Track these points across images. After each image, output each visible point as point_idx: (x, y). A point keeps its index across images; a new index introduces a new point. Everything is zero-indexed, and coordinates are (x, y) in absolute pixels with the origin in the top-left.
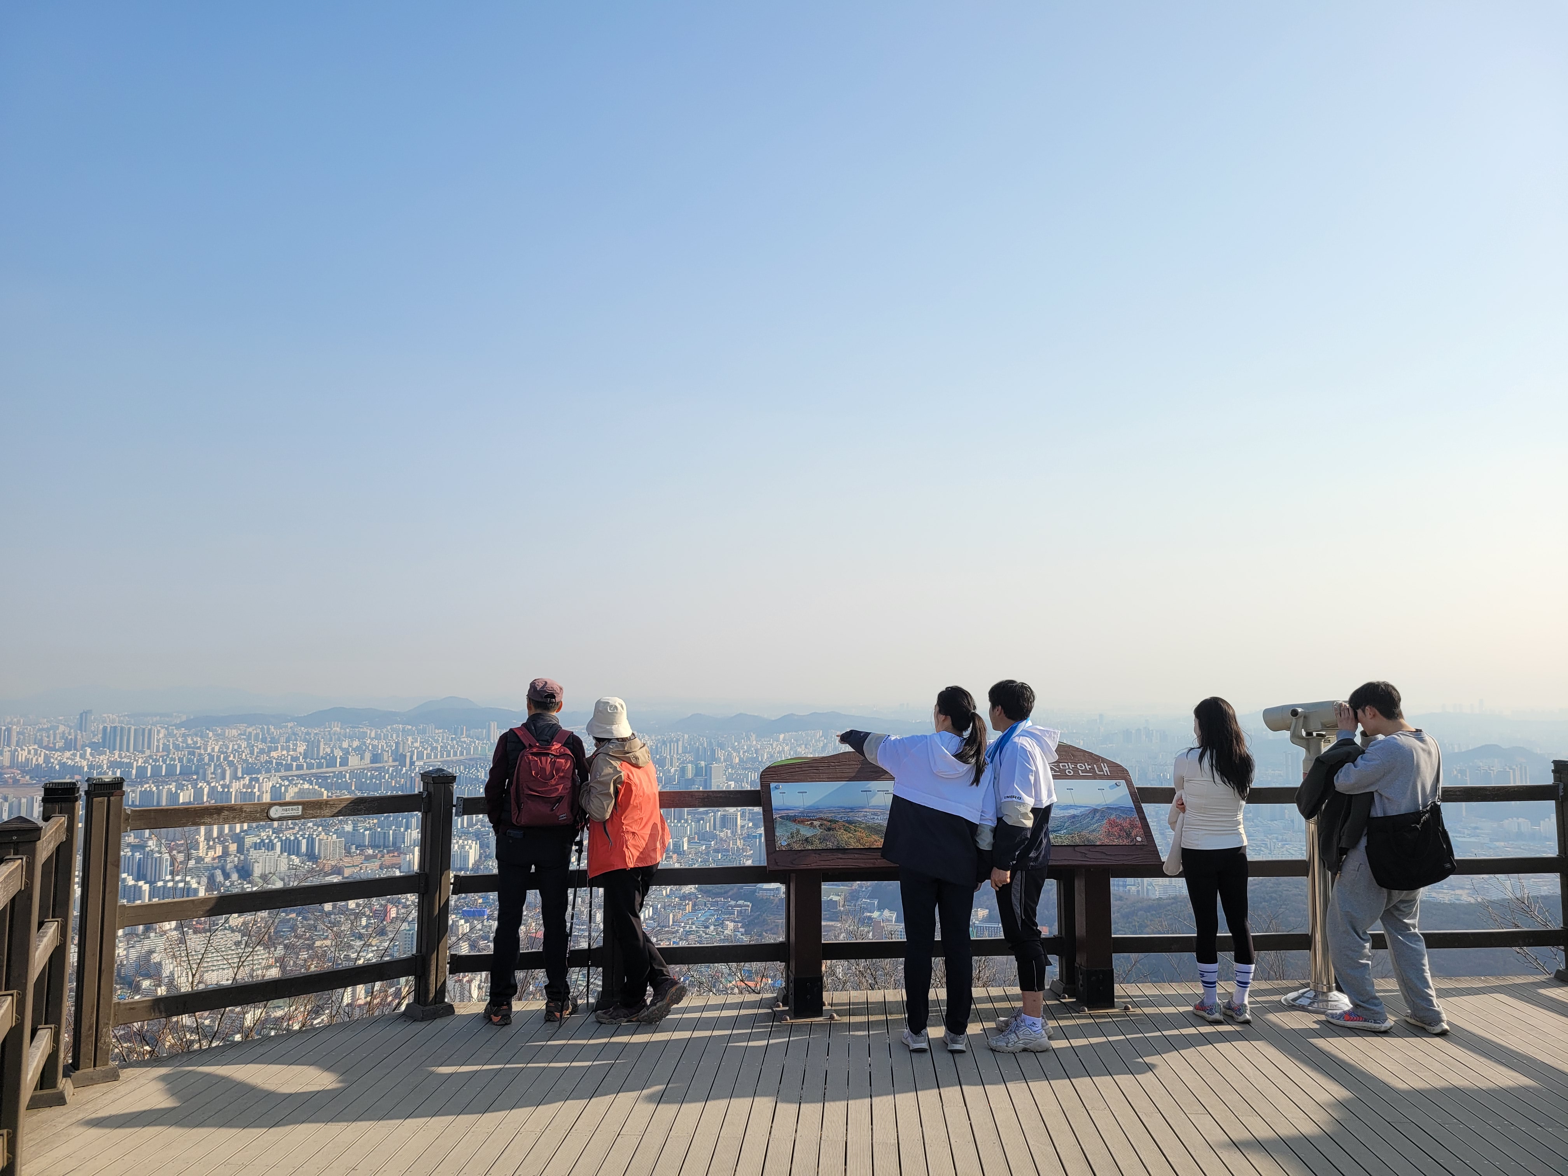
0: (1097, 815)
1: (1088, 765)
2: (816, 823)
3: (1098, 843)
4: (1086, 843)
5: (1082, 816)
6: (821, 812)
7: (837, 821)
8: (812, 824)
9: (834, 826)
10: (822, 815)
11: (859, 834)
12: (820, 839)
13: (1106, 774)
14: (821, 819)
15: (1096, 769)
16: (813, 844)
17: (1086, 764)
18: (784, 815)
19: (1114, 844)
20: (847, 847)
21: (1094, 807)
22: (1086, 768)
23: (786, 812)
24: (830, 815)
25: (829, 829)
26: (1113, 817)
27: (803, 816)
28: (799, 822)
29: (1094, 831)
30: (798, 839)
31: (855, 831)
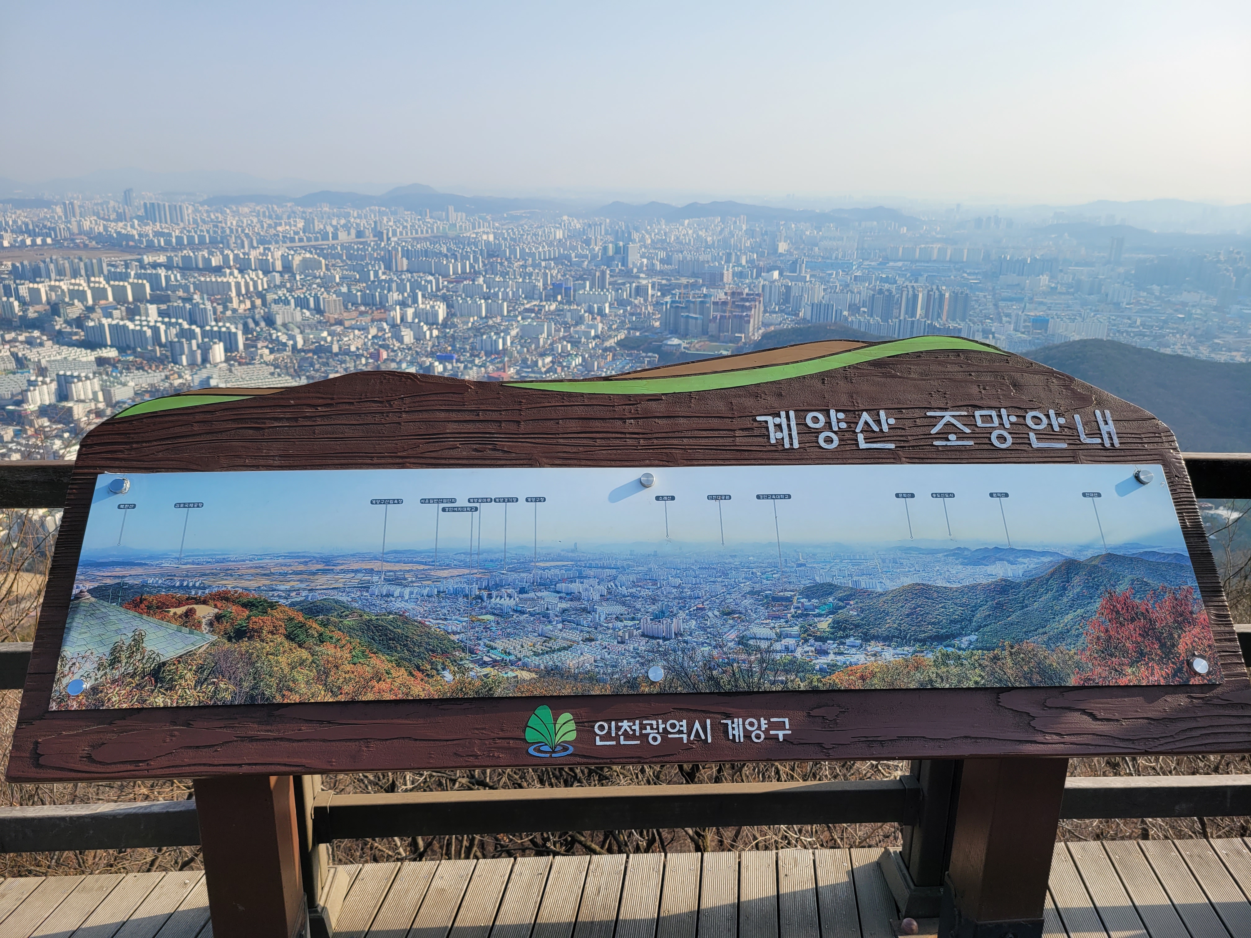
0: (1076, 580)
1: (1058, 415)
2: (205, 612)
3: (1072, 681)
4: (1036, 679)
5: (1029, 584)
6: (228, 573)
7: (272, 606)
8: (189, 614)
9: (257, 620)
10: (229, 584)
11: (331, 651)
12: (200, 669)
13: (1108, 444)
14: (224, 597)
15: (1080, 428)
16: (171, 689)
17: (1052, 412)
18: (109, 581)
19: (1123, 681)
20: (279, 699)
21: (1068, 554)
22: (1050, 425)
23: (118, 571)
24: (253, 584)
25: (239, 634)
26: (1122, 588)
27: (169, 588)
28: (149, 608)
29: (1061, 636)
30: (131, 670)
31: (321, 639)
